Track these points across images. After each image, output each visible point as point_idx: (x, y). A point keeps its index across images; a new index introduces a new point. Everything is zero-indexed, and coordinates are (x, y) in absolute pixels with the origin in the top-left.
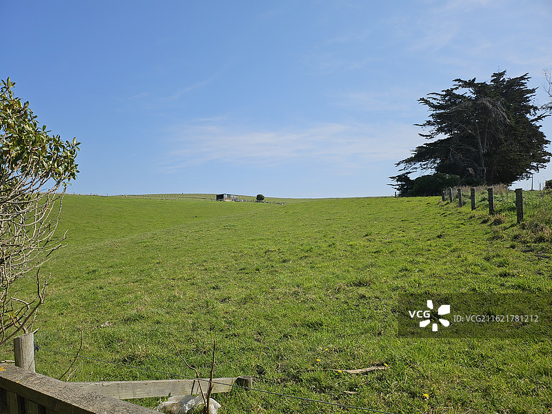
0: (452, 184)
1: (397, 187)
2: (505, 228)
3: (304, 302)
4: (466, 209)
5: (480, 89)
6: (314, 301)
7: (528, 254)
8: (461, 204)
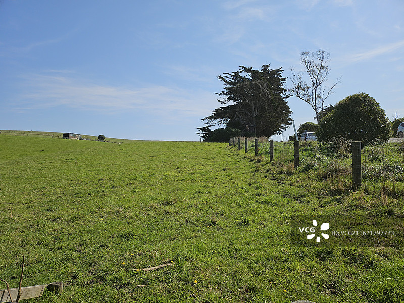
0: (235, 135)
1: (202, 135)
2: (263, 165)
3: (123, 218)
4: (242, 152)
5: (255, 74)
6: (131, 217)
7: (273, 181)
8: (240, 149)
